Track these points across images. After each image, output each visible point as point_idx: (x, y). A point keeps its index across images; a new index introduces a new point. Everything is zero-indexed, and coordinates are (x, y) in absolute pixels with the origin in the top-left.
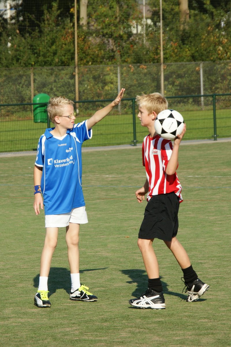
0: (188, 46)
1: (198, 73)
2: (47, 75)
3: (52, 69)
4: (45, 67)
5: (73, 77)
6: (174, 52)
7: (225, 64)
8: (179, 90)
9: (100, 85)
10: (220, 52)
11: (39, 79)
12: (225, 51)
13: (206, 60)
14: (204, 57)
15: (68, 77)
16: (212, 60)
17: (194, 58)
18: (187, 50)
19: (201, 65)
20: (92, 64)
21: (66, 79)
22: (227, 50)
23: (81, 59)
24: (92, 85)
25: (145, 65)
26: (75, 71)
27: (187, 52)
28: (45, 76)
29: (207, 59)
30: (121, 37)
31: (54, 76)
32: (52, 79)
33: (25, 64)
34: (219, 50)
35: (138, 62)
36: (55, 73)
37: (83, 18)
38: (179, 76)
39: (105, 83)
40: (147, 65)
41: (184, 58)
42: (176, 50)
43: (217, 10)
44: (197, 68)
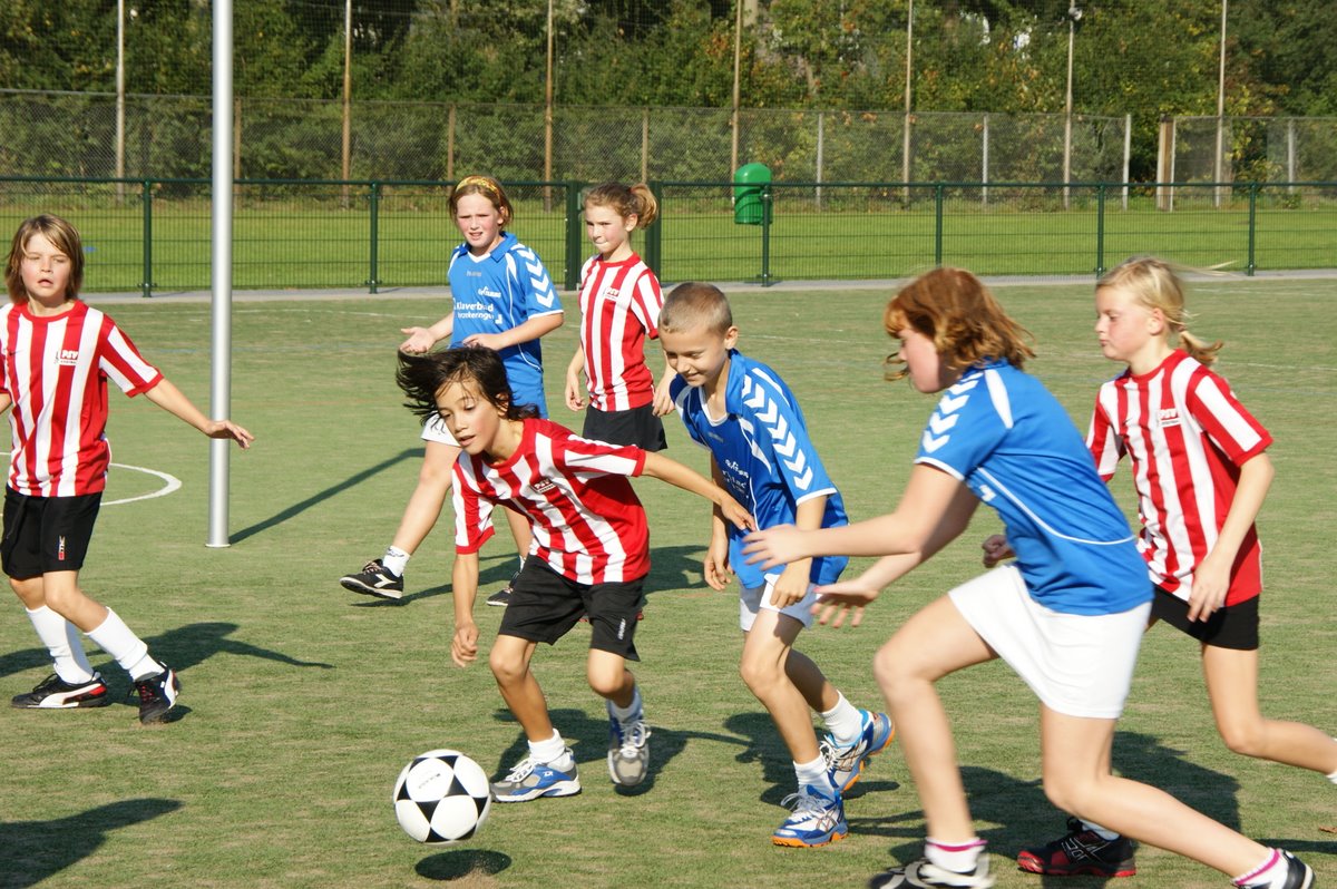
0: (958, 80)
1: (978, 136)
2: (674, 125)
3: (684, 113)
4: (671, 106)
5: (726, 128)
6: (929, 90)
7: (1032, 120)
8: (938, 168)
9: (780, 148)
10: (1022, 95)
11: (657, 130)
12: (1034, 94)
13: (995, 111)
14: (991, 105)
15: (716, 128)
16: (1008, 112)
17: (970, 105)
18: (956, 87)
19: (986, 121)
20: (765, 106)
21: (712, 132)
22: (1037, 93)
23: (743, 94)
24: (762, 148)
25: (872, 114)
26: (731, 118)
27: (957, 91)
28: (670, 125)
29: (998, 108)
30: (822, 54)
31: (687, 125)
32: (682, 132)
33: (629, 98)
34: (1022, 91)
35: (861, 108)
36: (690, 119)
37: (750, 11)
38: (941, 140)
39: (790, 147)
40: (877, 114)
41: (951, 103)
42: (934, 88)
43: (1016, 12)
44: (977, 126)
